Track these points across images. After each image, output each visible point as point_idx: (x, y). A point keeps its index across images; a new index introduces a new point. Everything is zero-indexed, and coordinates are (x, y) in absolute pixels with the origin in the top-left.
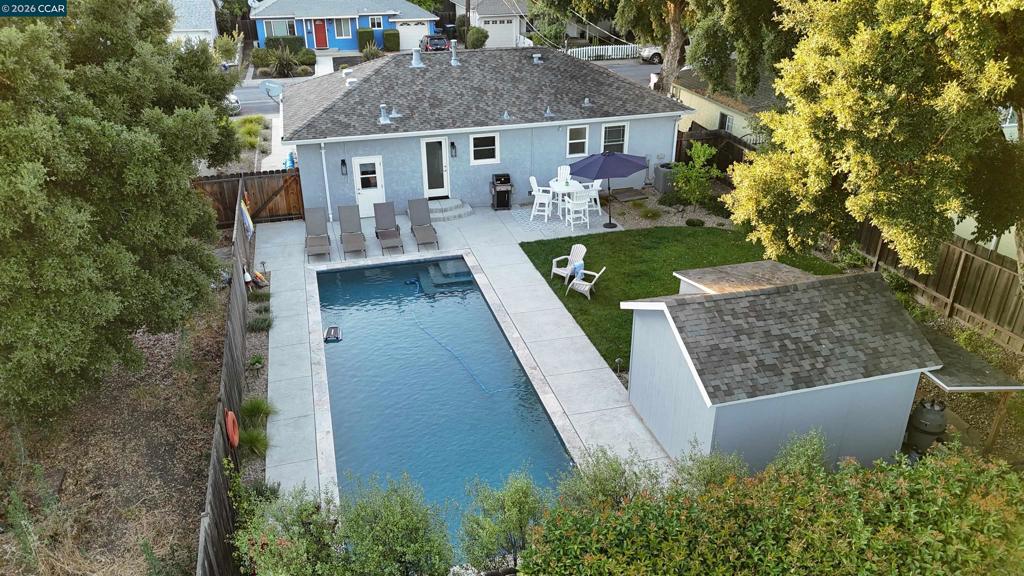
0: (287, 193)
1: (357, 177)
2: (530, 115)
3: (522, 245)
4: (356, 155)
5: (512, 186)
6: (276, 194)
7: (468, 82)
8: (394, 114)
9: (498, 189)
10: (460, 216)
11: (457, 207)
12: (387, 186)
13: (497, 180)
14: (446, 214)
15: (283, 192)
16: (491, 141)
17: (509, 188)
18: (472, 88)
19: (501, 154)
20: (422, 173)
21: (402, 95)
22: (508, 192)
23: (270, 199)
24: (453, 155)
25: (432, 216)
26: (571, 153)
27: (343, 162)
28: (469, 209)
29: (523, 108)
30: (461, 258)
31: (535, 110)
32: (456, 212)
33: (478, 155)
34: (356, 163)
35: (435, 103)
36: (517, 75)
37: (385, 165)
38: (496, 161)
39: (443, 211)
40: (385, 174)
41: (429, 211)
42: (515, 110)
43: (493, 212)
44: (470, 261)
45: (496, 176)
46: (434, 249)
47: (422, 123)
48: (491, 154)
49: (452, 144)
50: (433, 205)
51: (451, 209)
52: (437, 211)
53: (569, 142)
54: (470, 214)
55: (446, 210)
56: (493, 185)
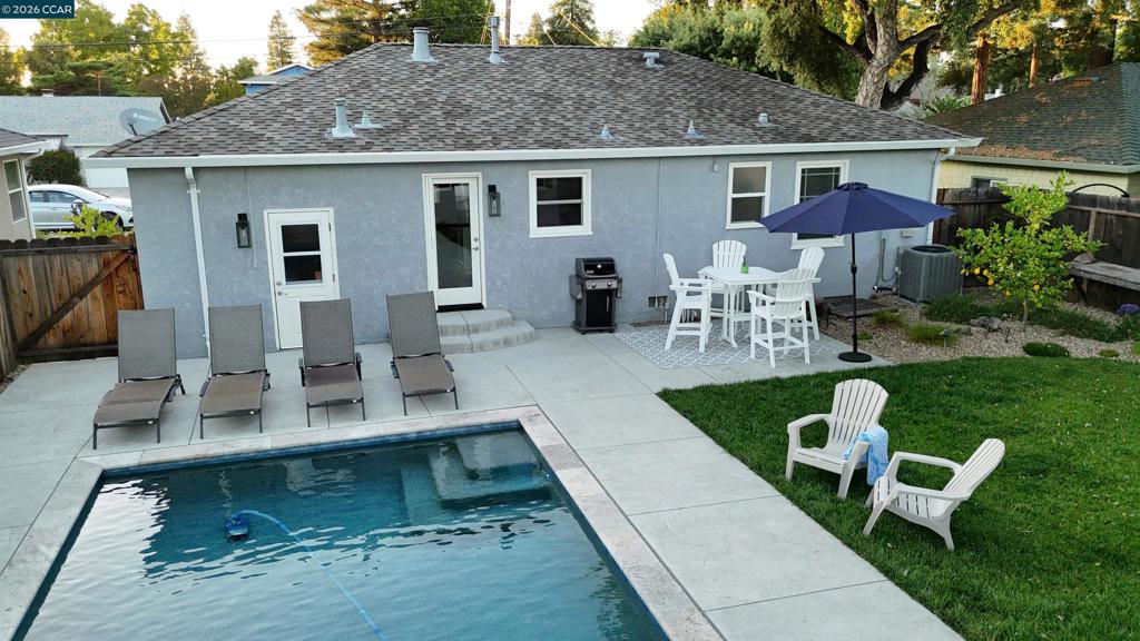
0: (109, 295)
1: (276, 255)
2: (656, 135)
3: (665, 395)
4: (275, 205)
5: (620, 281)
6: (81, 293)
7: (522, 86)
8: (365, 123)
9: (589, 285)
10: (507, 342)
11: (500, 324)
12: (344, 277)
13: (587, 268)
14: (476, 338)
15: (98, 290)
16: (573, 187)
17: (614, 284)
18: (531, 94)
19: (595, 214)
20: (424, 249)
21: (385, 97)
22: (610, 293)
23: (67, 306)
24: (494, 212)
25: (444, 340)
26: (734, 219)
27: (243, 221)
28: (528, 329)
29: (637, 125)
30: (517, 428)
31: (663, 128)
32: (500, 334)
33: (545, 218)
34: (272, 223)
35: (454, 110)
36: (618, 80)
37: (340, 228)
38: (583, 230)
39: (468, 330)
40: (341, 252)
41: (437, 332)
42: (622, 127)
43: (577, 336)
44: (540, 434)
45: (586, 261)
46: (446, 408)
47: (425, 140)
48: (572, 216)
49: (492, 189)
50: (444, 320)
51: (487, 328)
52: (455, 330)
53: (731, 195)
54: (529, 339)
55: (476, 330)
56: (579, 279)
